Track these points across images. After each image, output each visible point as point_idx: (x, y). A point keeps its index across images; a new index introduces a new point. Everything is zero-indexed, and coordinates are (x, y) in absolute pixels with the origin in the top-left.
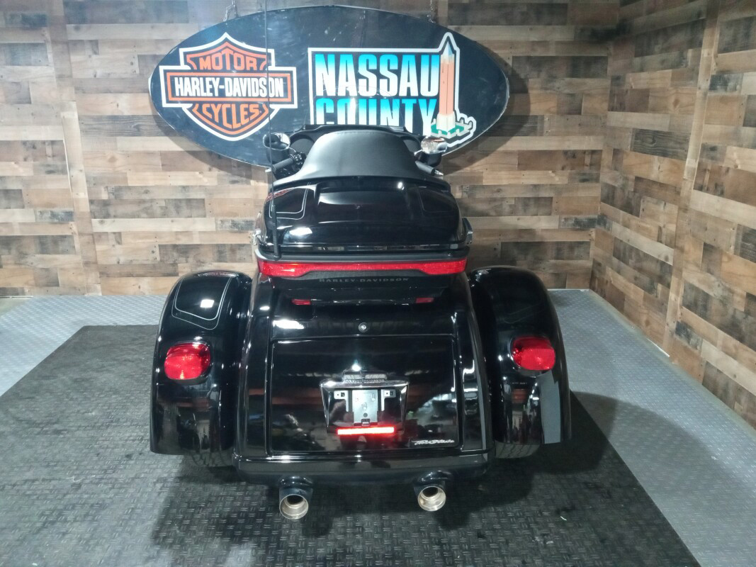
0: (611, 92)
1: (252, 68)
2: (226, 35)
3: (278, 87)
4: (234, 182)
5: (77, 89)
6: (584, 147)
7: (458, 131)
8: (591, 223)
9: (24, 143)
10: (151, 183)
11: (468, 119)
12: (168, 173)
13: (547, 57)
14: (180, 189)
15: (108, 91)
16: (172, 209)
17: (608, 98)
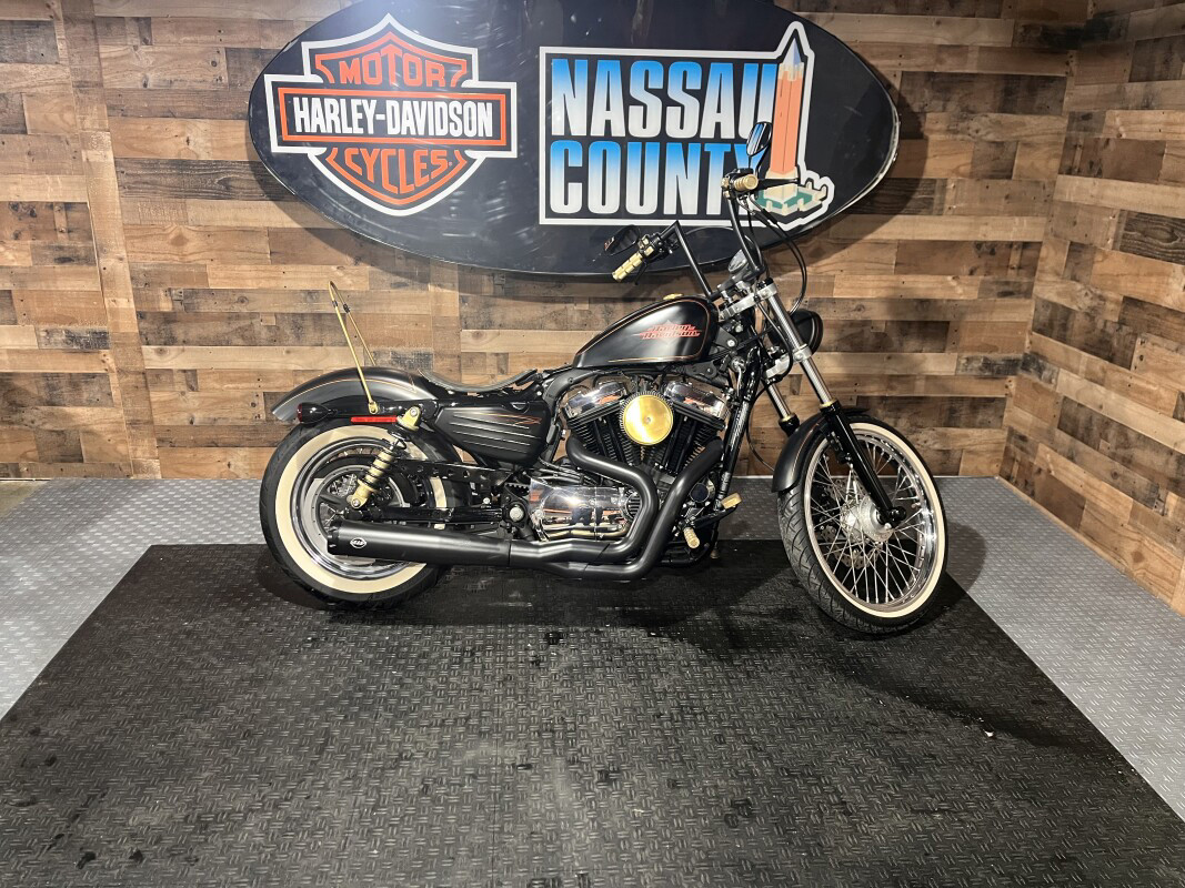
0: (1066, 140)
1: (436, 84)
2: (389, 19)
3: (484, 118)
4: (398, 285)
5: (110, 108)
6: (1011, 237)
7: (801, 201)
8: (1012, 366)
9: (15, 206)
10: (250, 285)
11: (819, 181)
12: (282, 268)
13: (962, 74)
14: (303, 295)
15: (169, 114)
16: (288, 332)
17: (1061, 153)
